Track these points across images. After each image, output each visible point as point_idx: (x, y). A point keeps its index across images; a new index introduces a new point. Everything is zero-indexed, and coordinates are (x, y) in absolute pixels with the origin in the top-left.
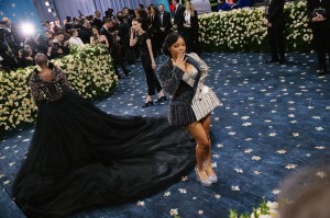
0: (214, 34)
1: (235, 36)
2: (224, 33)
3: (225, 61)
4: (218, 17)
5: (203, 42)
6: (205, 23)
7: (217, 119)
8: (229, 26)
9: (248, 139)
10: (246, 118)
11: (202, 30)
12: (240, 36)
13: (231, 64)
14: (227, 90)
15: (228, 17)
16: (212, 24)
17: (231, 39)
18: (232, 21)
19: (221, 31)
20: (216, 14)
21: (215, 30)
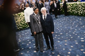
0: (74, 10)
1: (82, 11)
2: (78, 9)
3: (77, 19)
4: (76, 4)
5: (70, 12)
6: (71, 5)
7: (72, 38)
8: (80, 7)
9: (82, 46)
10: (82, 39)
11: (70, 8)
12: (83, 11)
13: (79, 20)
14: (77, 29)
15: (80, 4)
16: (74, 6)
17: (80, 12)
18: (81, 6)
19: (77, 9)
20: (76, 3)
21: (75, 8)
